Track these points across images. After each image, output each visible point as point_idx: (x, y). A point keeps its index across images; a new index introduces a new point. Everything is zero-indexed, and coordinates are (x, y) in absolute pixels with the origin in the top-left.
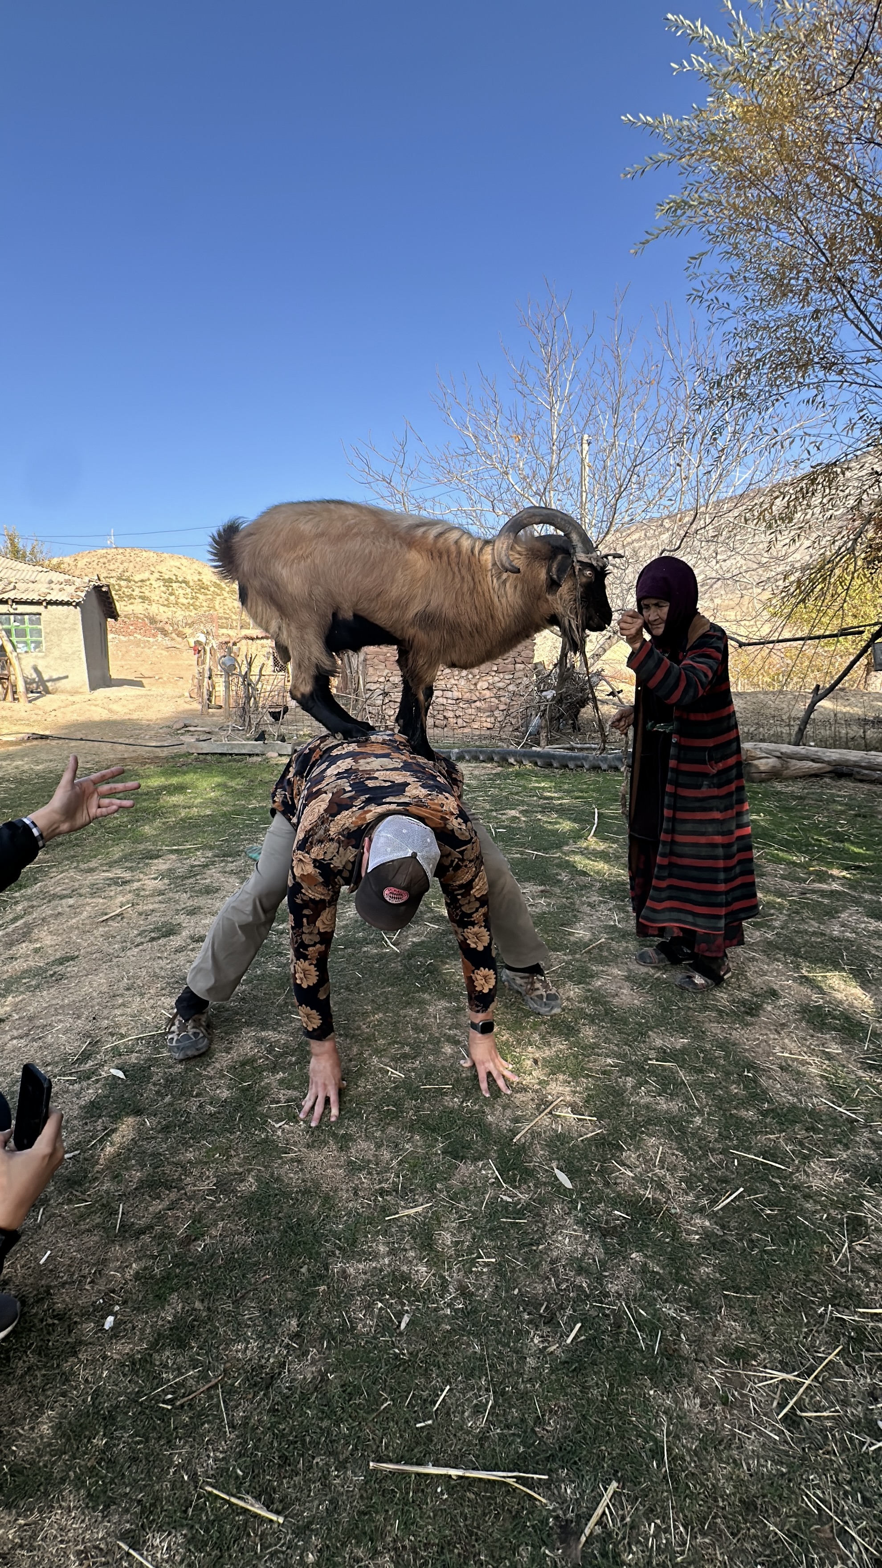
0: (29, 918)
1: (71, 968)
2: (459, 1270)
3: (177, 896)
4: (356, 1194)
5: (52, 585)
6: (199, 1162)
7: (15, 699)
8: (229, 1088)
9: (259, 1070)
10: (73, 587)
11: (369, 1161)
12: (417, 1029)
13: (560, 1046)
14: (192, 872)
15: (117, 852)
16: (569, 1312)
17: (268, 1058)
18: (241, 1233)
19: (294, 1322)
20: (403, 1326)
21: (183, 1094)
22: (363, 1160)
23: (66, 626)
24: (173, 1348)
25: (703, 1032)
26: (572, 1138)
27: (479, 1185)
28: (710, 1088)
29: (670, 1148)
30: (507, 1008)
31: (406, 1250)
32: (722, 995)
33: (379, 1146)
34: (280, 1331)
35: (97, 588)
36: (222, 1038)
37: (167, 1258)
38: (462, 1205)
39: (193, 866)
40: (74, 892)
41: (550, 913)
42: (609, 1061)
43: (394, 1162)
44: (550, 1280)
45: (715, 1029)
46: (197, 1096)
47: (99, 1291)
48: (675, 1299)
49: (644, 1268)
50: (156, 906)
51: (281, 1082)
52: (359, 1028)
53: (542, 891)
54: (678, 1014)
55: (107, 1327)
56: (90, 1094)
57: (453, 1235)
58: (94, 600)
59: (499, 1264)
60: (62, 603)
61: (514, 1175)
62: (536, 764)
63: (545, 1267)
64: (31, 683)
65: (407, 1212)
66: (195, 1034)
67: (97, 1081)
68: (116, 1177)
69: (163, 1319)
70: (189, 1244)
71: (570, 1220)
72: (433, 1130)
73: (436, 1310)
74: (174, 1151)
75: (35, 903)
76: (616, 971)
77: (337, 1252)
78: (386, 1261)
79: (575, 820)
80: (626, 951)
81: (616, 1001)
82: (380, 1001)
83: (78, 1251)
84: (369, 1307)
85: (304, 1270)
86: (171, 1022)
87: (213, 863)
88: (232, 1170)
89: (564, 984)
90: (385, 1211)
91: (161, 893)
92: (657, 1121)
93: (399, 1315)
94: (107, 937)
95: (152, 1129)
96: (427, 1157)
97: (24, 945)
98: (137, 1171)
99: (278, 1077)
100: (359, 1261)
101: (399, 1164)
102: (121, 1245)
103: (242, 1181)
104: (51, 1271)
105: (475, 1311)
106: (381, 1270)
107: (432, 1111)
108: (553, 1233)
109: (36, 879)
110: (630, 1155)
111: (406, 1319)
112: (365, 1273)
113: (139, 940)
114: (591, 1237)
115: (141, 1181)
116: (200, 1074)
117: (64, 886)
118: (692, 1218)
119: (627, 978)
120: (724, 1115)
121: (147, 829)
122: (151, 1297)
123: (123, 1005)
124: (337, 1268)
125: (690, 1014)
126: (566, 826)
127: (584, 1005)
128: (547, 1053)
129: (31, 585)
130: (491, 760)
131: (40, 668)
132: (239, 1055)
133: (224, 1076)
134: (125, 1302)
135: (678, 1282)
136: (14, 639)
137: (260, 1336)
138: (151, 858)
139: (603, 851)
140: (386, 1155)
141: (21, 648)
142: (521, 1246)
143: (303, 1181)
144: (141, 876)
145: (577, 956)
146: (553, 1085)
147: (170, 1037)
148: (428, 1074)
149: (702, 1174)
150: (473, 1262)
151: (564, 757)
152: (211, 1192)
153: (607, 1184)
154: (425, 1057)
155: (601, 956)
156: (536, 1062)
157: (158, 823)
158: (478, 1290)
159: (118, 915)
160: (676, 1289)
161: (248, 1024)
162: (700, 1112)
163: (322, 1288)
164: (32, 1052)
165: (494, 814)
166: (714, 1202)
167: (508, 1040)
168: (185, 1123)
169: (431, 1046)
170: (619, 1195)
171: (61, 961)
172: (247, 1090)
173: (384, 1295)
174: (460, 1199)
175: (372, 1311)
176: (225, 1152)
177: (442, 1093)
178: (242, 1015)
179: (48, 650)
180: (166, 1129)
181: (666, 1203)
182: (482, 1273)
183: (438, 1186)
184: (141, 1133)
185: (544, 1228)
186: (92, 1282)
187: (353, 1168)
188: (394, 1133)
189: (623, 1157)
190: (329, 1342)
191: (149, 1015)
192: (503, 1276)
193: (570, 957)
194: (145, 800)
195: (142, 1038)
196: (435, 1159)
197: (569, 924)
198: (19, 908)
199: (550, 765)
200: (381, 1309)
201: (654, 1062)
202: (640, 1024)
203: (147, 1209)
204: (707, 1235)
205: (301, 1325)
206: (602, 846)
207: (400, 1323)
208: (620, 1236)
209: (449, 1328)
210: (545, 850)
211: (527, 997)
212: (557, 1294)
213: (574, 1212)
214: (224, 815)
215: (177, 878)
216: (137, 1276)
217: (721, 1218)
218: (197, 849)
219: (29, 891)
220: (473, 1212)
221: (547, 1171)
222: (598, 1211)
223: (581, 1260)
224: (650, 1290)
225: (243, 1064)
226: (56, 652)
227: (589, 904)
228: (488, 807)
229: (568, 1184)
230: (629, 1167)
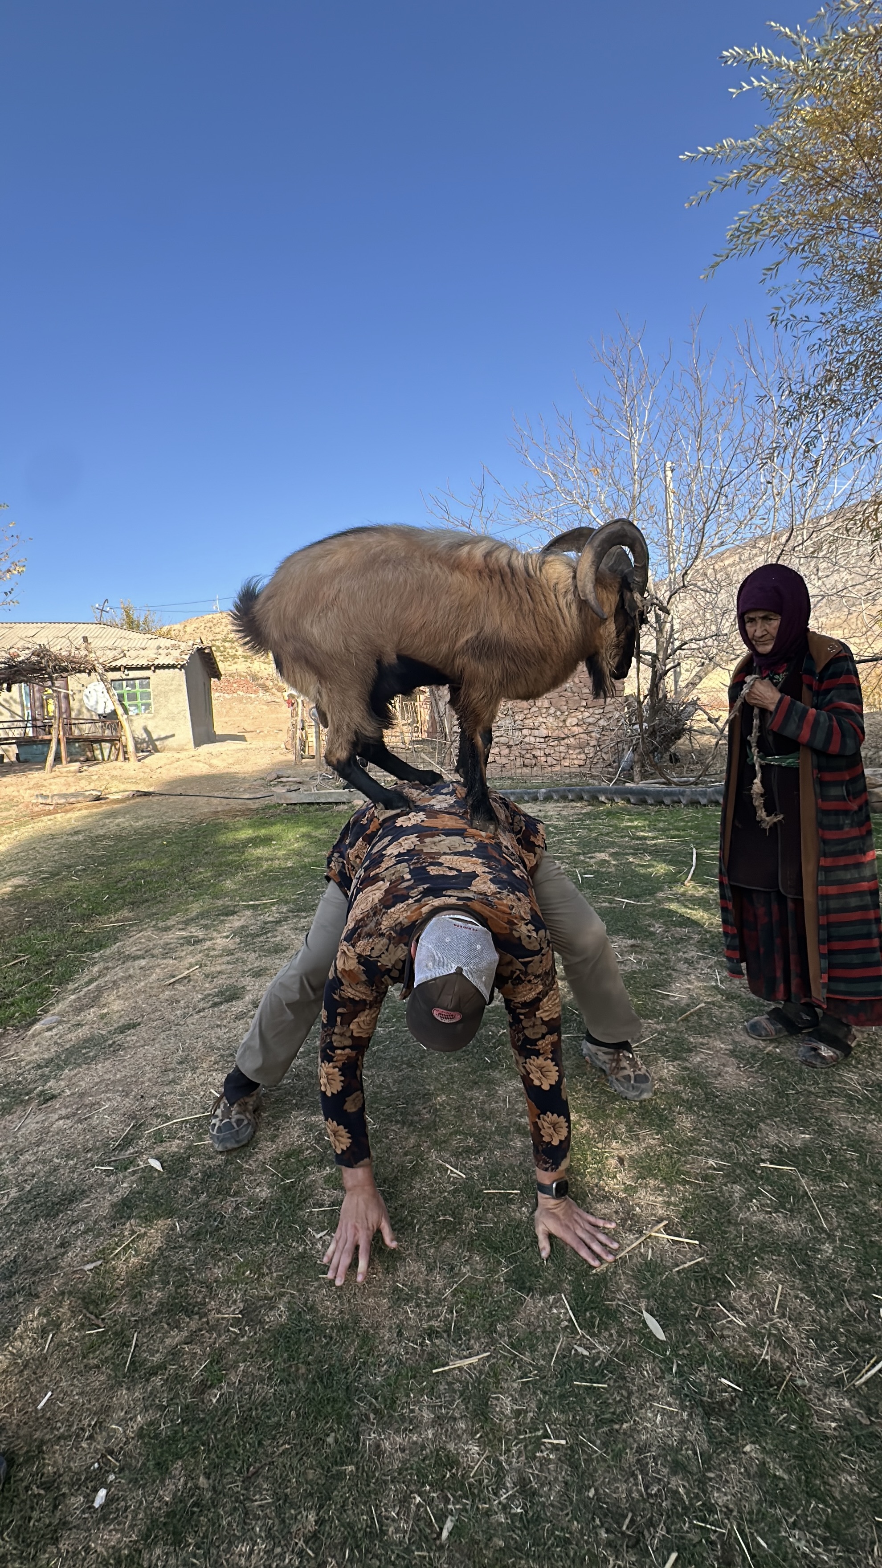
0: (101, 981)
1: (131, 1037)
2: (520, 1453)
3: (245, 956)
4: (400, 1334)
5: (160, 651)
6: (228, 1281)
7: (125, 759)
8: (271, 1186)
9: (304, 1164)
10: (179, 651)
11: (418, 1289)
12: (485, 1116)
13: (651, 1140)
14: (265, 929)
15: (195, 908)
16: (661, 1531)
17: (315, 1149)
18: (262, 1381)
19: (312, 1517)
20: (445, 1534)
21: (219, 1193)
22: (411, 1287)
23: (172, 687)
24: (165, 1544)
25: (830, 1125)
26: (666, 1268)
27: (549, 1329)
28: (843, 1201)
29: (793, 1287)
30: (588, 1089)
31: (455, 1419)
32: (851, 1075)
33: (430, 1269)
34: (294, 1529)
35: (200, 651)
36: (269, 1123)
37: (175, 1411)
38: (527, 1358)
39: (266, 923)
40: (147, 953)
41: (640, 971)
42: (711, 1162)
43: (448, 1292)
44: (636, 1478)
45: (845, 1120)
46: (236, 1194)
47: (96, 1451)
48: (807, 1523)
49: (763, 1472)
50: (224, 967)
51: (328, 1179)
52: (418, 1113)
53: (632, 946)
54: (797, 1100)
55: (96, 1505)
56: (125, 1188)
57: (514, 1401)
58: (198, 663)
59: (571, 1448)
60: (168, 667)
61: (593, 1317)
62: (629, 801)
63: (630, 1457)
64: (141, 743)
65: (459, 1363)
66: (239, 1121)
67: (134, 1172)
68: (136, 1297)
69: (161, 1499)
70: (203, 1392)
71: (662, 1390)
72: (496, 1250)
73: (488, 1513)
74: (201, 1264)
75: (110, 964)
76: (719, 1044)
77: (372, 1416)
78: (430, 1433)
79: (670, 862)
80: (731, 1018)
81: (718, 1083)
82: (444, 1080)
83: (80, 1394)
84: (404, 1501)
85: (330, 1440)
86: (218, 1101)
87: (286, 919)
88: (262, 1293)
89: (656, 1060)
90: (433, 1359)
91: (230, 953)
92: (776, 1250)
93: (441, 1518)
94: (173, 1001)
95: (182, 1236)
96: (486, 1286)
97: (92, 1010)
98: (158, 1289)
99: (325, 1173)
100: (397, 1431)
101: (454, 1294)
102: (128, 1389)
103: (272, 1309)
104: (49, 1419)
105: (537, 1520)
106: (423, 1447)
107: (495, 1223)
108: (641, 1406)
109: (116, 938)
110: (741, 1296)
111: (449, 1525)
112: (403, 1450)
113: (201, 1005)
114: (690, 1415)
115: (161, 1304)
116: (240, 1168)
117: (139, 946)
118: (825, 1395)
119: (732, 1053)
120: (862, 1242)
121: (229, 884)
122: (151, 1464)
123: (173, 1081)
124: (370, 1438)
125: (813, 1098)
126: (661, 869)
127: (680, 1088)
128: (635, 1150)
129: (142, 652)
130: (581, 799)
131: (149, 729)
132: (285, 1145)
133: (266, 1170)
134: (122, 1470)
135: (810, 1495)
136: (126, 703)
137: (270, 1536)
138: (227, 915)
139: (702, 898)
140: (439, 1281)
141: (132, 711)
142: (600, 1422)
143: (341, 1312)
144: (215, 934)
145: (673, 1025)
146: (642, 1193)
147: (214, 1121)
148: (494, 1174)
149: (837, 1329)
150: (538, 1444)
151: (658, 792)
152: (237, 1322)
153: (710, 1336)
154: (491, 1151)
155: (701, 1025)
156: (621, 1160)
157: (239, 877)
158: (542, 1485)
159: (185, 978)
160: (806, 1508)
161: (298, 1107)
162: (831, 1237)
163: (351, 1468)
164: (75, 1136)
165: (582, 858)
166: (855, 1371)
167: (588, 1131)
168: (218, 1229)
169: (498, 1138)
170: (726, 1354)
171: (123, 1029)
172: (289, 1189)
173: (423, 1485)
174: (524, 1349)
175: (409, 1508)
176: (257, 1269)
177: (508, 1200)
178: (294, 1095)
179: (157, 711)
180: (197, 1237)
181: (789, 1368)
182: (549, 1461)
183: (499, 1327)
184: (171, 1242)
185: (629, 1398)
186: (91, 1437)
187: (399, 1298)
188: (450, 1252)
189: (731, 1299)
190: (352, 1551)
191: (198, 1094)
192: (575, 1466)
193: (663, 1026)
194: (231, 853)
195: (187, 1121)
196: (495, 1289)
197: (664, 984)
198: (96, 969)
199: (643, 802)
200: (419, 1506)
201: (768, 1165)
202: (749, 1113)
203: (162, 1341)
204: (848, 1422)
205: (320, 1522)
206: (701, 892)
207: (441, 1529)
208: (729, 1416)
209: (502, 1543)
210: (637, 897)
211: (612, 1078)
212: (645, 1501)
213: (668, 1377)
214: (304, 867)
215: (247, 936)
216: (140, 1434)
217: (866, 1398)
218: (273, 904)
219: (108, 951)
220: (539, 1369)
221: (634, 1313)
222: (700, 1377)
223: (678, 1450)
224: (772, 1505)
225: (288, 1156)
226: (163, 712)
227: (686, 961)
228: (575, 849)
229: (661, 1335)
230: (738, 1312)
